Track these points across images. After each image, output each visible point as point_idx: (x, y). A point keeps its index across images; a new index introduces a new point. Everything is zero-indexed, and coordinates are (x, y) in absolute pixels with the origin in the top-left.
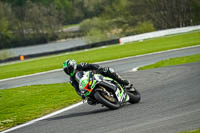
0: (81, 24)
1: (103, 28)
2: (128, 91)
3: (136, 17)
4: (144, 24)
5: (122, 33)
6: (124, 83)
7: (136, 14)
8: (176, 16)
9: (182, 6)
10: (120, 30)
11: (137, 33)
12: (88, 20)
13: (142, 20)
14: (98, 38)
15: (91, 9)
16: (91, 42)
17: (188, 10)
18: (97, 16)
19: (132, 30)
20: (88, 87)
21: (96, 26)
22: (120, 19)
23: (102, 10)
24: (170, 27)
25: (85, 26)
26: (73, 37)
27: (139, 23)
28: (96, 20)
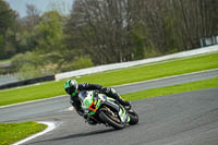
0: (13, 59)
1: (36, 64)
2: (128, 112)
3: (73, 52)
4: (81, 59)
5: (57, 69)
6: (125, 104)
7: (73, 48)
8: (116, 50)
9: (122, 39)
10: (56, 65)
11: (74, 69)
12: (21, 55)
13: (79, 55)
14: (31, 75)
15: (24, 42)
16: (23, 79)
17: (129, 44)
18: (30, 50)
19: (69, 66)
20: (93, 106)
21: (29, 62)
22: (55, 53)
23: (36, 44)
24: (109, 63)
25: (17, 61)
26: (4, 74)
27: (76, 58)
28: (29, 55)
